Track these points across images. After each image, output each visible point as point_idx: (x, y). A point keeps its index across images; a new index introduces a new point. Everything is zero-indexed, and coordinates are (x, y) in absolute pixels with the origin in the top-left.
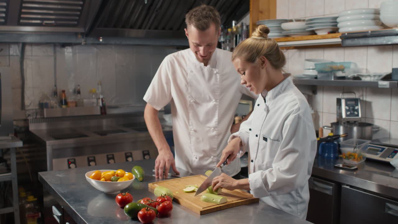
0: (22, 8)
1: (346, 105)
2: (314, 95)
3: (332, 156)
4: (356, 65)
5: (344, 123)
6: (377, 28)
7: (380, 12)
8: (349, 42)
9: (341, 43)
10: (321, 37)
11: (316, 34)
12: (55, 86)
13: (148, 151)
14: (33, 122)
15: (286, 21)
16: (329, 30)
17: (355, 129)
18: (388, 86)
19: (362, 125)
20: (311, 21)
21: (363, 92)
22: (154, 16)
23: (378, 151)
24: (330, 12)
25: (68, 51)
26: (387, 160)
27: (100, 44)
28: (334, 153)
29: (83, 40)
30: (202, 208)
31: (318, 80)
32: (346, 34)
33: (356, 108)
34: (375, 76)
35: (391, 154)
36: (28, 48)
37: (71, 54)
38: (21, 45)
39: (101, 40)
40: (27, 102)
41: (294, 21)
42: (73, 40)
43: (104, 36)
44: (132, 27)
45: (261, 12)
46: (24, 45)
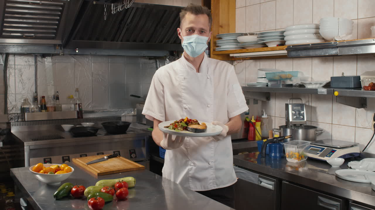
0: (4, 22)
1: (293, 110)
2: (267, 101)
3: (278, 155)
4: (302, 73)
5: (291, 126)
6: (318, 41)
7: (320, 27)
8: (293, 54)
9: (287, 54)
10: (271, 49)
11: (267, 46)
12: (36, 92)
14: (15, 125)
15: (242, 35)
16: (278, 43)
17: (300, 131)
18: (326, 93)
19: (307, 128)
20: (262, 35)
21: (309, 98)
22: (125, 30)
23: (318, 150)
24: (280, 27)
25: (48, 61)
26: (325, 159)
27: (76, 54)
28: (280, 152)
29: (61, 51)
31: (269, 87)
32: (291, 46)
33: (302, 112)
34: (316, 84)
35: (329, 154)
36: (11, 58)
37: (51, 64)
38: (4, 56)
39: (77, 51)
40: (10, 107)
41: (248, 35)
42: (52, 51)
43: (80, 48)
44: (105, 40)
45: (221, 27)
46: (8, 55)
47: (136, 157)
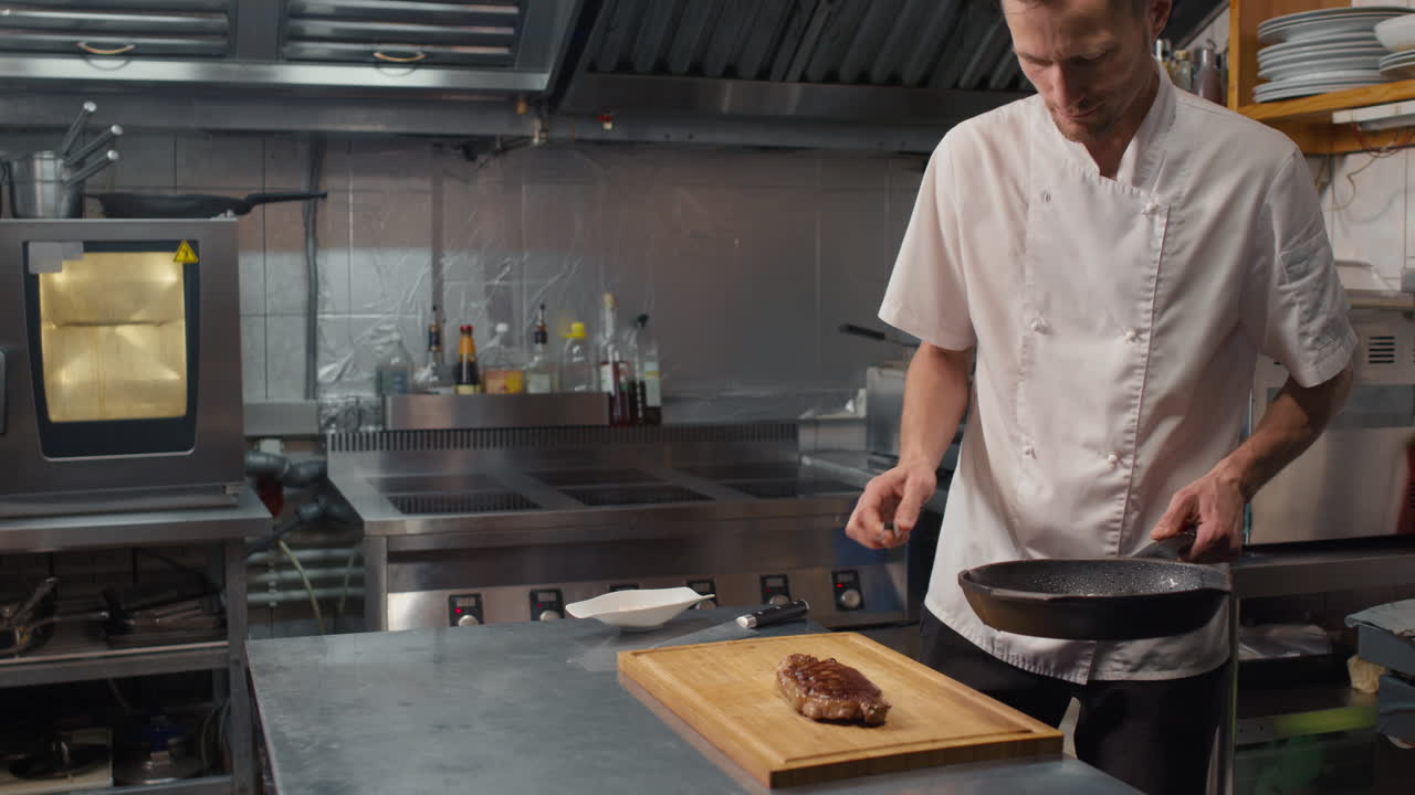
12: (435, 309)
13: (785, 579)
14: (344, 449)
27: (603, 141)
30: (782, 761)
38: (307, 149)
39: (608, 126)
42: (501, 126)
46: (318, 142)
47: (861, 605)
